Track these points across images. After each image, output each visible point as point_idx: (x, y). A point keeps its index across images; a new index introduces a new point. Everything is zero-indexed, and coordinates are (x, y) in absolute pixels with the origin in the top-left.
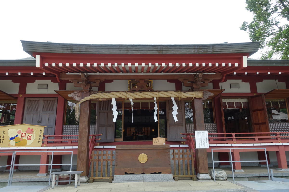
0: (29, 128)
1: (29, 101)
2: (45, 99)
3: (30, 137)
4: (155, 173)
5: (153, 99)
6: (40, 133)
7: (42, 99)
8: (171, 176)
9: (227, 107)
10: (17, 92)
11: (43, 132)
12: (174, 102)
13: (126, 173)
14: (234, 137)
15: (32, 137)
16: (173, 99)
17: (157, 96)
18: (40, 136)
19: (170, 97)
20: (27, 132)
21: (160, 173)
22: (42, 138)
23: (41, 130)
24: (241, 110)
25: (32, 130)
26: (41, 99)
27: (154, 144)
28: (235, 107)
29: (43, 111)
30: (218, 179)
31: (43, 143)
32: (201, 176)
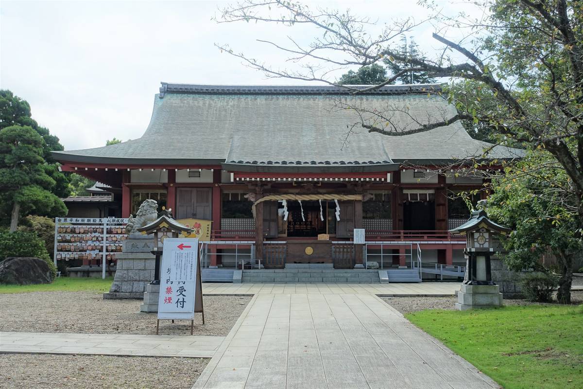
0: (196, 223)
1: (181, 191)
2: (198, 189)
3: (198, 232)
4: (319, 263)
5: (318, 201)
6: (208, 228)
7: (195, 189)
8: (332, 265)
9: (409, 199)
10: (166, 180)
11: (210, 227)
12: (337, 204)
13: (295, 263)
14: (402, 235)
15: (200, 231)
16: (336, 201)
17: (322, 199)
18: (208, 230)
19: (334, 199)
20: (195, 227)
21: (323, 263)
22: (210, 232)
23: (208, 225)
24: (426, 204)
25: (199, 224)
26: (193, 189)
27: (318, 239)
28: (419, 199)
29: (197, 202)
30: (369, 268)
31: (211, 237)
32: (357, 265)
